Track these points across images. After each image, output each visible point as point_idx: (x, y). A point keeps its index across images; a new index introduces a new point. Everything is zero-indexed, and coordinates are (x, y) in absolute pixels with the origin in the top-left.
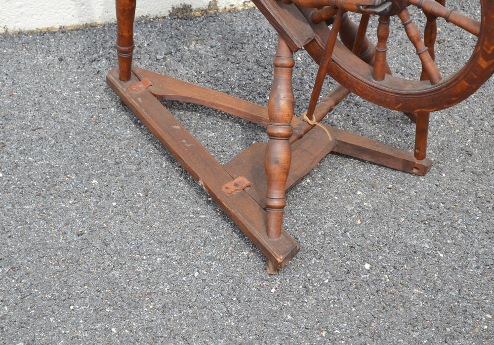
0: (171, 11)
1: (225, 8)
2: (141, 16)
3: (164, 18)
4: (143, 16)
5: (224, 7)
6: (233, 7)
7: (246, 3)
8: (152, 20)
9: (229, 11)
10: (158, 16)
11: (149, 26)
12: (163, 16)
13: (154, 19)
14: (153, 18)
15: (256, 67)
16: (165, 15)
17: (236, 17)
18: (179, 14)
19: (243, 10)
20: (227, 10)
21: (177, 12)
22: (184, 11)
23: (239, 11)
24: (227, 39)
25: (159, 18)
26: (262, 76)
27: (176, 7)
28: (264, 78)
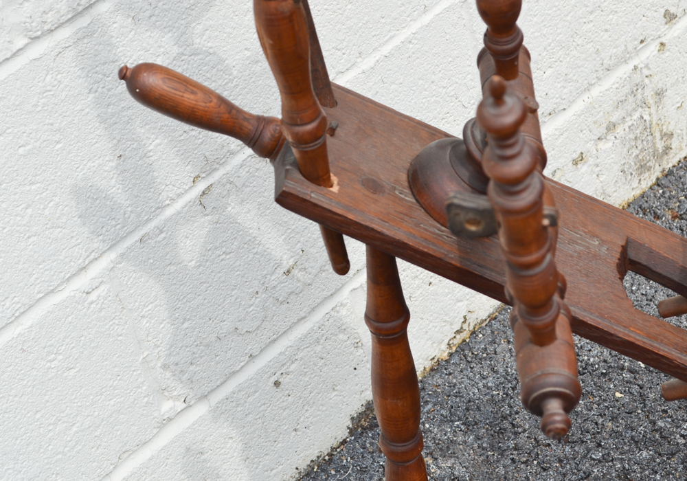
0: (351, 426)
1: (425, 368)
2: (309, 463)
3: (344, 442)
4: (312, 461)
5: (422, 369)
6: (436, 360)
7: (451, 342)
8: (327, 458)
9: (432, 370)
10: (334, 446)
11: (333, 472)
12: (341, 441)
13: (330, 455)
14: (328, 455)
15: (568, 449)
16: (344, 438)
17: (450, 374)
18: (363, 422)
19: (451, 355)
20: (428, 370)
21: (360, 421)
22: (368, 412)
23: (447, 361)
24: (476, 424)
25: (336, 449)
26: (594, 460)
27: (355, 415)
28: (600, 461)
